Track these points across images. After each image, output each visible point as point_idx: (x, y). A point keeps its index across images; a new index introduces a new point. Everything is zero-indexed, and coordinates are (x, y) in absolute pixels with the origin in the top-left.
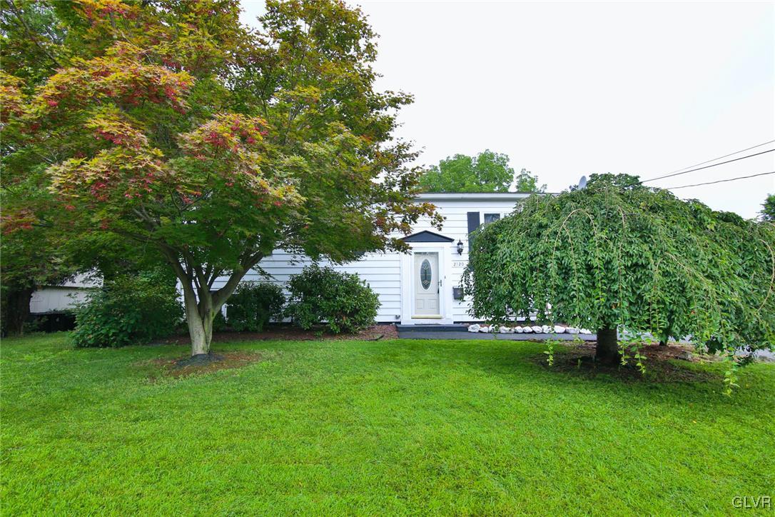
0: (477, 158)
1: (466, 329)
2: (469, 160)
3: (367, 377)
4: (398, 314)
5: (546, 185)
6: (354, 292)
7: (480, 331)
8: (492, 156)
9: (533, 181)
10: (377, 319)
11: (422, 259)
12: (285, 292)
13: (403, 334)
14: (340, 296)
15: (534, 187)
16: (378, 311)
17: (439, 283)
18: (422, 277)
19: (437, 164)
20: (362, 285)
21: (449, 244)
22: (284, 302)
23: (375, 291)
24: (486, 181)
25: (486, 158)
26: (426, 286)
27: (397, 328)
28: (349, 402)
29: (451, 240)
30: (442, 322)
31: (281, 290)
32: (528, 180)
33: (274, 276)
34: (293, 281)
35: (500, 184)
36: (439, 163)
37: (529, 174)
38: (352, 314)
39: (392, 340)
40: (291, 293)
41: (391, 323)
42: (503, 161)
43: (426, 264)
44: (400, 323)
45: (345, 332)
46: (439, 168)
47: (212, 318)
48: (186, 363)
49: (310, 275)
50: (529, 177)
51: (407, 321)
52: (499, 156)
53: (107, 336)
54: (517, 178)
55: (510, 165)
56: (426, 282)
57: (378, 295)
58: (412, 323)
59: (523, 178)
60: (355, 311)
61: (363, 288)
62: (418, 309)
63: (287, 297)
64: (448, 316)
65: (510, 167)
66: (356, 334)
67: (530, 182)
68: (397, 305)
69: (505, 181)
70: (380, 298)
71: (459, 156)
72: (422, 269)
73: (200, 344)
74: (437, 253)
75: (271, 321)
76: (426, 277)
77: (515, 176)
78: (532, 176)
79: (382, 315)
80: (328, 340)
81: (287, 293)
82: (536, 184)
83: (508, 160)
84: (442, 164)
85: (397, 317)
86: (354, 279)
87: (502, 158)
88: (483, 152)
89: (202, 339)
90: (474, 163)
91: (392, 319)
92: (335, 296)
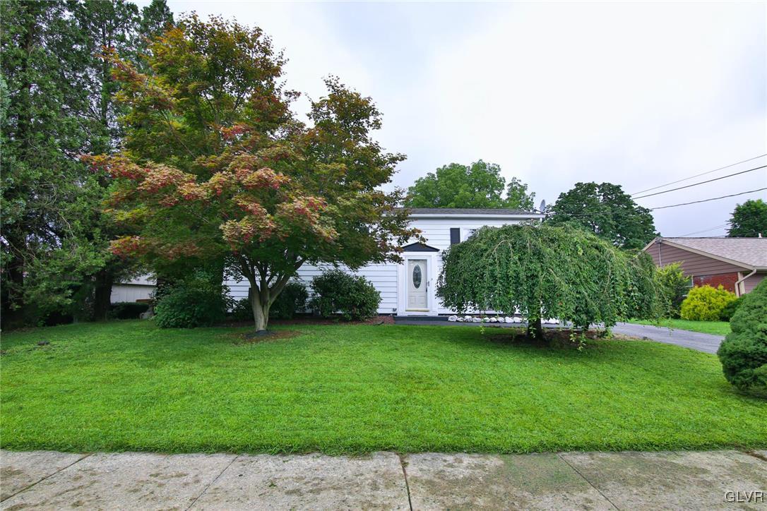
0: (471, 167)
1: (447, 319)
2: (463, 168)
3: (374, 344)
4: (395, 307)
5: (535, 193)
6: (362, 290)
7: (457, 321)
8: (484, 165)
9: (524, 188)
10: (379, 311)
11: (414, 265)
12: (309, 289)
13: (399, 322)
14: (352, 293)
15: (524, 195)
16: (380, 305)
17: (427, 284)
18: (414, 279)
19: (434, 172)
20: (368, 285)
21: (435, 253)
22: (308, 297)
23: (377, 290)
24: (480, 189)
25: (479, 167)
26: (417, 286)
27: (394, 317)
28: (365, 354)
29: (437, 250)
30: (428, 314)
31: (305, 288)
32: (518, 188)
33: (302, 277)
34: (315, 281)
35: (492, 192)
36: (436, 171)
37: (519, 183)
38: (360, 307)
39: (390, 325)
40: (313, 290)
41: (390, 314)
42: (496, 170)
43: (417, 268)
44: (396, 314)
45: (356, 319)
46: (436, 175)
47: (269, 306)
48: (253, 336)
49: (328, 276)
50: (519, 185)
51: (402, 312)
52: (491, 165)
53: (184, 319)
54: (508, 185)
55: (501, 174)
56: (417, 283)
57: (380, 292)
58: (406, 314)
59: (514, 186)
60: (363, 304)
61: (369, 287)
62: (410, 303)
63: (310, 293)
64: (434, 309)
65: (501, 176)
66: (363, 321)
67: (520, 190)
68: (395, 300)
69: (497, 189)
70: (381, 295)
71: (454, 164)
72: (414, 273)
73: (261, 324)
74: (426, 260)
75: (297, 312)
76: (417, 279)
77: (506, 184)
78: (521, 184)
79: (383, 308)
80: (343, 324)
81: (310, 290)
82: (525, 192)
83: (500, 170)
84: (440, 172)
85: (394, 310)
86: (362, 280)
87: (494, 168)
88: (476, 161)
89: (263, 320)
90: (468, 172)
91: (390, 312)
92: (348, 293)
